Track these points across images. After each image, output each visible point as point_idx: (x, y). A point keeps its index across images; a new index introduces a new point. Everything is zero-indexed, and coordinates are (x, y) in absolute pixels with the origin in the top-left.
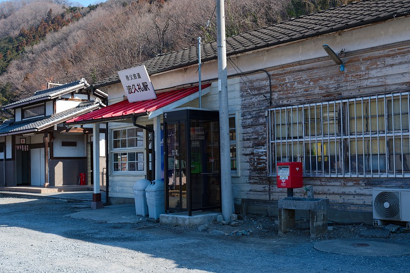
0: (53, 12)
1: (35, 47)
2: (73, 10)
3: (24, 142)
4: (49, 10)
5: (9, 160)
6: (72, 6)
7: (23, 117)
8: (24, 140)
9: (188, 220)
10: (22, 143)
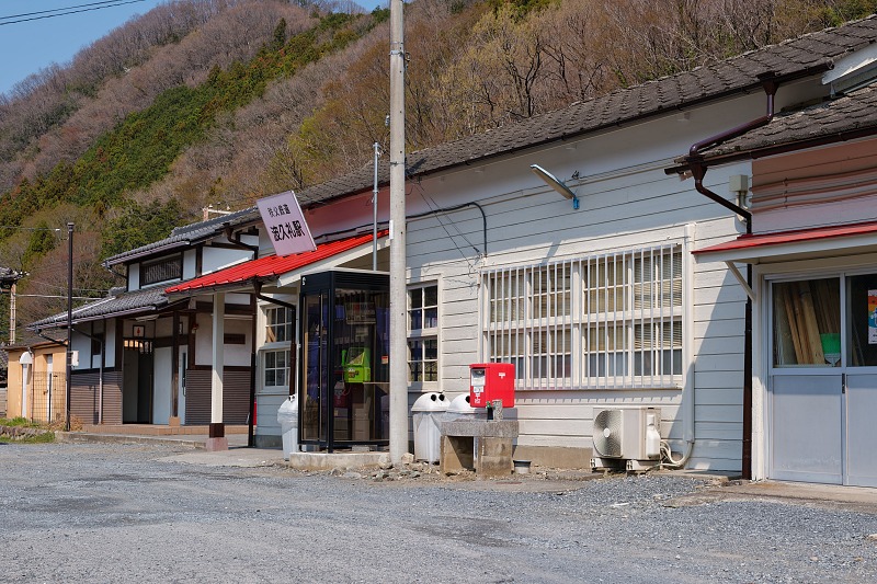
0: (289, 27)
1: (241, 112)
2: (336, 21)
3: (141, 335)
4: (278, 21)
5: (110, 369)
6: (335, 11)
7: (142, 282)
8: (141, 329)
9: (324, 460)
10: (136, 334)
